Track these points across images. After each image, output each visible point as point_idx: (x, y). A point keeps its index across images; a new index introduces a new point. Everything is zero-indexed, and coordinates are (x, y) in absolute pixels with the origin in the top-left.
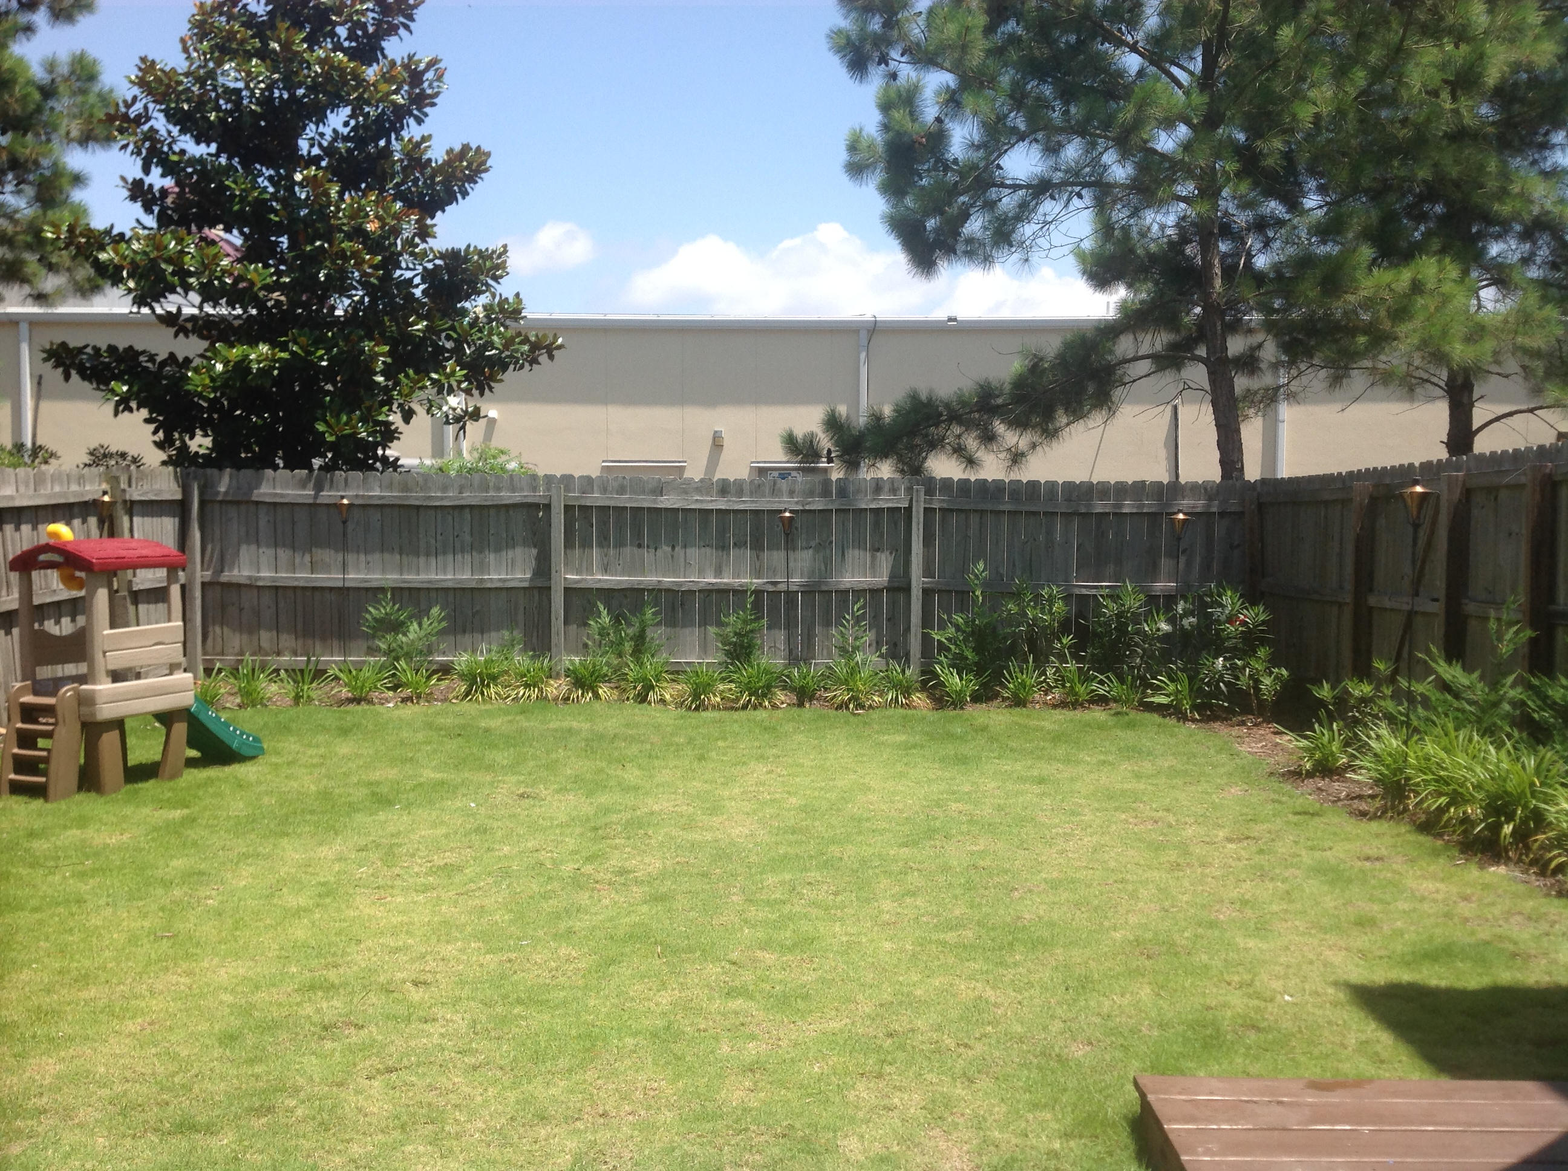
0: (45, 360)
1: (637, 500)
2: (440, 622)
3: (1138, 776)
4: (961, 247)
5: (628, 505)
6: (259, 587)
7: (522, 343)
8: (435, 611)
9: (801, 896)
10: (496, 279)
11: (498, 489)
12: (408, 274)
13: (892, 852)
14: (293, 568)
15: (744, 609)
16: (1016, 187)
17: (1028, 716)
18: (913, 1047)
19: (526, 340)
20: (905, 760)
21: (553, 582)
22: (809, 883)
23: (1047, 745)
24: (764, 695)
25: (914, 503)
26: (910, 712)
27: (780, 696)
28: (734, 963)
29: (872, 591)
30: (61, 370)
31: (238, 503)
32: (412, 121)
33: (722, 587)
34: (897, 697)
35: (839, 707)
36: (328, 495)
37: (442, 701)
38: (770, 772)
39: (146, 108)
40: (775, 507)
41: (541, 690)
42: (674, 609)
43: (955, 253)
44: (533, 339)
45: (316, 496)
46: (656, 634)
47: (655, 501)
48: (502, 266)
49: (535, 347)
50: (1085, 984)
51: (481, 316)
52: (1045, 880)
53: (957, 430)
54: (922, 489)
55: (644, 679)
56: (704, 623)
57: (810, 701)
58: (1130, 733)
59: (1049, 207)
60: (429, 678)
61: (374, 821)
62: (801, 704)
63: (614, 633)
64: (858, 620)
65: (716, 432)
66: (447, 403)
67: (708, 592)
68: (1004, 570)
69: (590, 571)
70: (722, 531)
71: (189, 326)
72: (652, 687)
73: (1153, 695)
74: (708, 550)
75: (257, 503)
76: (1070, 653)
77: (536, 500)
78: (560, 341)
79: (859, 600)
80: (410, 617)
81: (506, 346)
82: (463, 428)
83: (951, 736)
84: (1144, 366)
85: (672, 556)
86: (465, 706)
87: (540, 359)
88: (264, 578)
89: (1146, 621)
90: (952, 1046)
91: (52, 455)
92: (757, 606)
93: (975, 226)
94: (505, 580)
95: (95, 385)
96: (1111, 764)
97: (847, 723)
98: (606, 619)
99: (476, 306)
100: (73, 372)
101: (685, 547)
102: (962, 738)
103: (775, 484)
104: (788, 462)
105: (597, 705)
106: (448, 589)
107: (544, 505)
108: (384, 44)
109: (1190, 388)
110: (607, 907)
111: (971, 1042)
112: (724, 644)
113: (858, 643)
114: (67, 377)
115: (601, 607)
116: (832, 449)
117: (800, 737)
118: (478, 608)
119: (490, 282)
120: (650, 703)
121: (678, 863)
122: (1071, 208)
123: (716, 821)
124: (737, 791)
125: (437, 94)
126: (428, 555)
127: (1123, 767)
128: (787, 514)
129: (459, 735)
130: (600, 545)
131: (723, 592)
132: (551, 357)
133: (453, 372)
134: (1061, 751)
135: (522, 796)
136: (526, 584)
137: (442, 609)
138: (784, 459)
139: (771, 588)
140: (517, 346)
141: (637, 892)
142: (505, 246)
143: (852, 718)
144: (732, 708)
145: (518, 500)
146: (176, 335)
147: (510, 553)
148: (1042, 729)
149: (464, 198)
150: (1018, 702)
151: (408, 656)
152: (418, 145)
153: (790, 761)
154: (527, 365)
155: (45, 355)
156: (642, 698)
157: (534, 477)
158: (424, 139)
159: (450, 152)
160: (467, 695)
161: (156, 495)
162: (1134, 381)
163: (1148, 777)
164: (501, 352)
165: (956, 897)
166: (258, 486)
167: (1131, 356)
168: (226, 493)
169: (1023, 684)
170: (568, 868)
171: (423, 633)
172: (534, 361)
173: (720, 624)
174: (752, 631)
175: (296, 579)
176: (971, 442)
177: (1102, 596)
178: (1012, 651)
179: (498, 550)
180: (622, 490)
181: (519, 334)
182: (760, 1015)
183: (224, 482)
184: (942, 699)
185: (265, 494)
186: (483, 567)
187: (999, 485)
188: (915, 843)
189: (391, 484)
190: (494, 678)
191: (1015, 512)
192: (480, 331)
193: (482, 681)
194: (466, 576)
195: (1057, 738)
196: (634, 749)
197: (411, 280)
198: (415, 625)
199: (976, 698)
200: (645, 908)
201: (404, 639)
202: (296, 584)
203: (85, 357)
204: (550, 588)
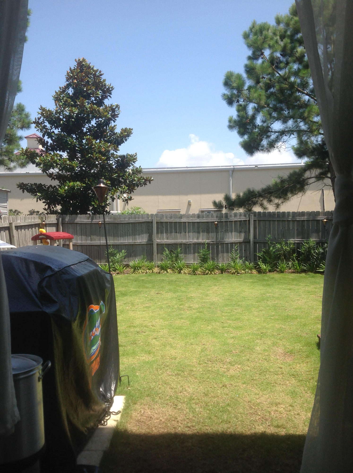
0: (18, 187)
1: (175, 220)
2: (125, 253)
3: (316, 288)
4: (260, 148)
5: (173, 221)
6: (77, 245)
7: (143, 179)
8: (123, 251)
9: (234, 312)
10: (134, 162)
11: (139, 218)
12: (111, 162)
13: (254, 304)
14: (86, 240)
15: (205, 248)
16: (275, 132)
17: (285, 275)
18: (268, 335)
19: (144, 179)
20: (253, 285)
21: (154, 242)
22: (236, 309)
23: (291, 282)
24: (212, 271)
25: (251, 219)
26: (252, 274)
27: (216, 271)
28: (222, 323)
29: (240, 243)
30: (22, 190)
31: (72, 223)
32: (112, 122)
33: (199, 243)
34: (248, 271)
35: (232, 274)
36: (95, 221)
37: (127, 274)
38: (218, 288)
39: (43, 120)
40: (213, 221)
41: (153, 271)
42: (186, 249)
43: (259, 150)
44: (145, 178)
45: (92, 221)
46: (182, 256)
47: (180, 220)
48: (136, 159)
49: (146, 180)
50: (305, 325)
51: (131, 172)
52: (294, 308)
53: (261, 199)
54: (253, 215)
55: (180, 267)
56: (194, 253)
57: (224, 272)
58: (313, 279)
59: (285, 138)
60: (123, 268)
61: (124, 299)
62: (222, 273)
63: (170, 255)
64: (236, 251)
65: (189, 201)
66: (123, 196)
67: (195, 244)
68: (276, 236)
69: (163, 239)
70: (198, 228)
71: (55, 177)
72: (182, 269)
73: (319, 269)
74: (195, 233)
75: (77, 223)
76: (295, 258)
77: (149, 221)
78: (152, 178)
79: (236, 245)
80: (117, 252)
81: (138, 181)
82: (127, 202)
83: (264, 280)
84: (313, 180)
85: (185, 235)
86: (133, 275)
87: (147, 183)
88: (79, 243)
89: (316, 249)
90: (276, 334)
91: (20, 212)
92: (208, 247)
93: (265, 142)
94: (141, 242)
95: (31, 194)
96: (308, 286)
97: (236, 277)
98: (168, 252)
99: (129, 170)
100: (25, 191)
101: (188, 232)
102: (267, 280)
103: (212, 215)
104: (214, 209)
105: (168, 274)
106: (126, 245)
107: (151, 222)
108: (104, 101)
109: (326, 185)
110: (188, 314)
111: (280, 334)
112: (200, 258)
113: (236, 257)
114: (23, 192)
115: (166, 249)
116: (227, 205)
117: (223, 281)
118: (134, 249)
119: (132, 163)
120: (181, 273)
121: (202, 306)
122: (291, 137)
123: (208, 298)
124: (211, 292)
125: (119, 114)
126: (121, 237)
127: (311, 287)
128: (216, 223)
129: (136, 281)
130: (166, 233)
131: (199, 244)
132: (150, 183)
133: (125, 188)
134: (294, 283)
135: (157, 293)
136: (146, 243)
137: (125, 251)
138: (213, 208)
139: (212, 243)
140: (141, 180)
141: (194, 311)
142: (136, 153)
143: (237, 276)
144: (204, 275)
145: (144, 221)
146: (52, 180)
147: (142, 235)
148: (289, 278)
149: (126, 141)
150: (282, 272)
151: (118, 262)
152: (113, 127)
153: (223, 286)
154: (143, 185)
155: (18, 186)
156: (180, 272)
157: (148, 215)
158: (115, 126)
159: (122, 130)
160: (133, 272)
161: (52, 222)
162: (311, 184)
163: (318, 288)
164: (137, 182)
165: (272, 311)
166: (76, 219)
167: (309, 177)
168: (68, 221)
169: (283, 267)
170: (176, 306)
171: (120, 256)
172: (145, 184)
173: (199, 253)
174: (207, 254)
175: (87, 243)
176: (265, 202)
177: (304, 243)
178: (279, 258)
179: (139, 235)
180: (171, 217)
181: (142, 177)
182: (232, 330)
183: (67, 218)
184: (260, 271)
185: (79, 221)
186: (135, 239)
187: (274, 213)
188: (260, 302)
189: (111, 217)
190: (140, 268)
191: (279, 220)
192: (131, 177)
193: (138, 268)
194: (131, 241)
195: (293, 280)
196: (182, 284)
197: (112, 163)
198: (118, 255)
199: (270, 271)
200: (198, 314)
201: (116, 258)
202: (87, 244)
203: (28, 186)
204: (153, 244)
